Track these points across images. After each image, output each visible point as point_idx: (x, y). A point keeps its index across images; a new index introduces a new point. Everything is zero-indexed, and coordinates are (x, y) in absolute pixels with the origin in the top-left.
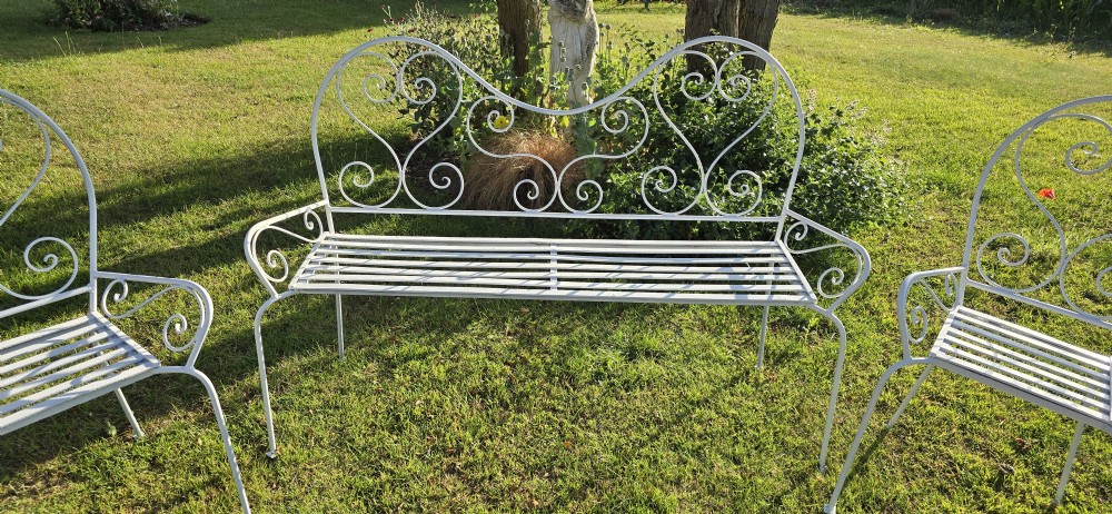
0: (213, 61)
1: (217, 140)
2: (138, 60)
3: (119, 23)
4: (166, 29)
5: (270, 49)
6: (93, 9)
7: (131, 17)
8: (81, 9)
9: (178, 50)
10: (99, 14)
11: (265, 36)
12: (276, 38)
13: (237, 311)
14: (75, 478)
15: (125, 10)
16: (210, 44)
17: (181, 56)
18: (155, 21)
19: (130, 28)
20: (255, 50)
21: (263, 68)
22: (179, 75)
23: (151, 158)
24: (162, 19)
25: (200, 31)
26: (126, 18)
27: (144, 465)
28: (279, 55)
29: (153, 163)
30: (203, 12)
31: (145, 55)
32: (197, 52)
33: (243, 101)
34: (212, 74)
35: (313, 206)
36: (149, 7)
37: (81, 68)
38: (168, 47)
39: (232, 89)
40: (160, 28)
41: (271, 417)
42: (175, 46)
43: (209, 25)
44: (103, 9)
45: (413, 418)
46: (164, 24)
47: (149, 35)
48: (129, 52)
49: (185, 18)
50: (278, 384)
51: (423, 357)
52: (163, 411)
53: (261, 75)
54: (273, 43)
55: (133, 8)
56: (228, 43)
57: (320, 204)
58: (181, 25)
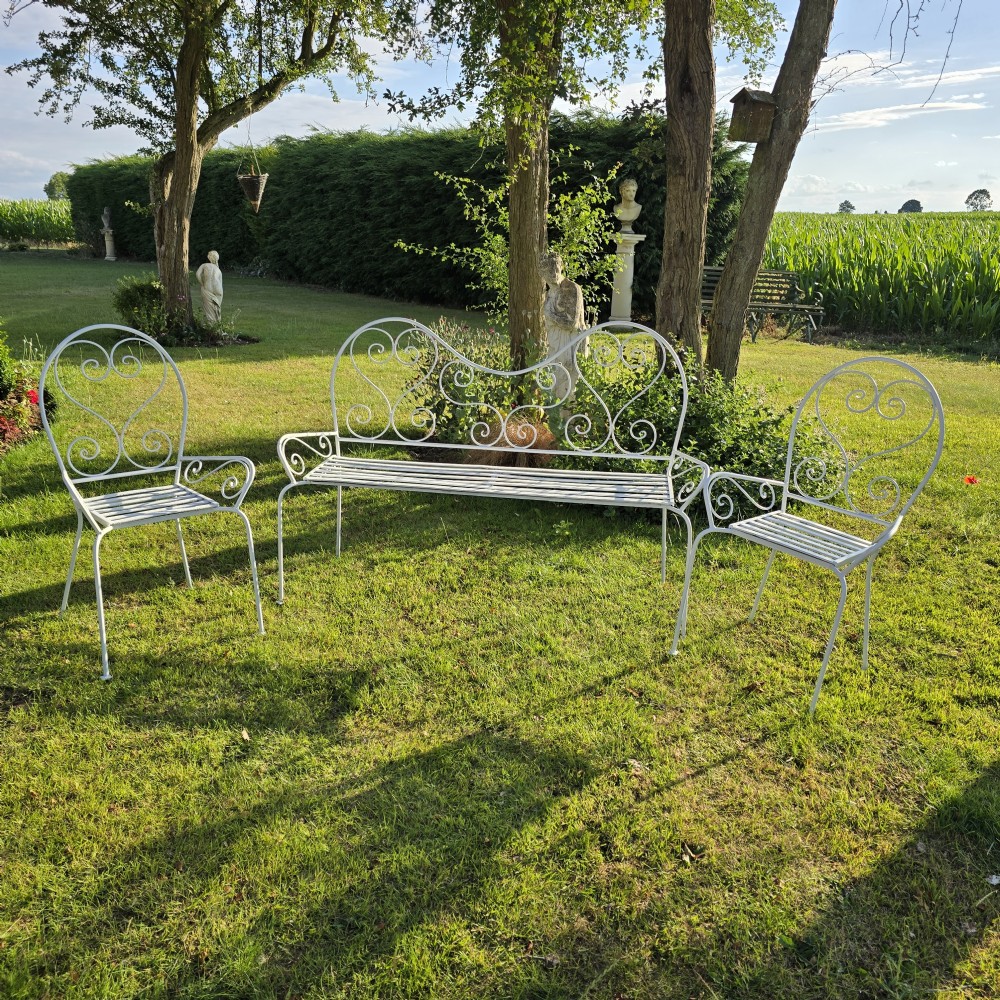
0: (261, 371)
1: (259, 425)
2: (196, 369)
3: (181, 340)
4: (221, 346)
5: (314, 364)
6: (159, 327)
7: (192, 335)
8: (150, 327)
9: (230, 362)
10: (164, 331)
11: (309, 354)
12: (320, 355)
13: (264, 528)
14: (148, 603)
15: (188, 329)
16: (261, 358)
17: (233, 367)
18: (212, 339)
19: (190, 344)
20: (299, 364)
21: (305, 378)
22: (230, 381)
23: (204, 436)
24: (219, 337)
25: (254, 347)
26: (187, 335)
27: (192, 601)
28: (321, 369)
29: (206, 439)
30: (254, 335)
31: (203, 364)
32: (247, 364)
33: (284, 402)
34: (259, 381)
35: (327, 434)
36: (208, 326)
37: (148, 373)
38: (222, 360)
39: (276, 393)
40: (216, 345)
41: (283, 583)
42: (229, 359)
43: (260, 343)
44: (168, 327)
45: (383, 591)
46: (220, 342)
47: (208, 350)
48: (189, 362)
49: (239, 337)
50: (289, 567)
51: (397, 561)
52: (207, 577)
53: (302, 383)
54: (317, 360)
55: (195, 328)
56: (276, 358)
57: (332, 433)
58: (234, 343)
